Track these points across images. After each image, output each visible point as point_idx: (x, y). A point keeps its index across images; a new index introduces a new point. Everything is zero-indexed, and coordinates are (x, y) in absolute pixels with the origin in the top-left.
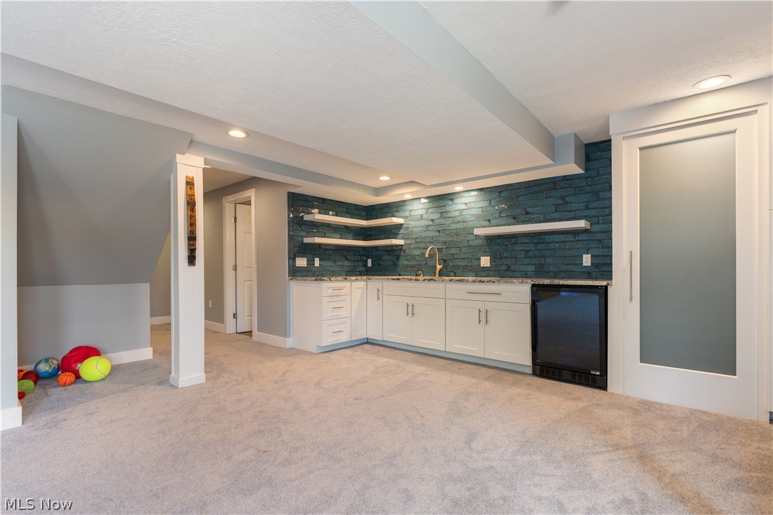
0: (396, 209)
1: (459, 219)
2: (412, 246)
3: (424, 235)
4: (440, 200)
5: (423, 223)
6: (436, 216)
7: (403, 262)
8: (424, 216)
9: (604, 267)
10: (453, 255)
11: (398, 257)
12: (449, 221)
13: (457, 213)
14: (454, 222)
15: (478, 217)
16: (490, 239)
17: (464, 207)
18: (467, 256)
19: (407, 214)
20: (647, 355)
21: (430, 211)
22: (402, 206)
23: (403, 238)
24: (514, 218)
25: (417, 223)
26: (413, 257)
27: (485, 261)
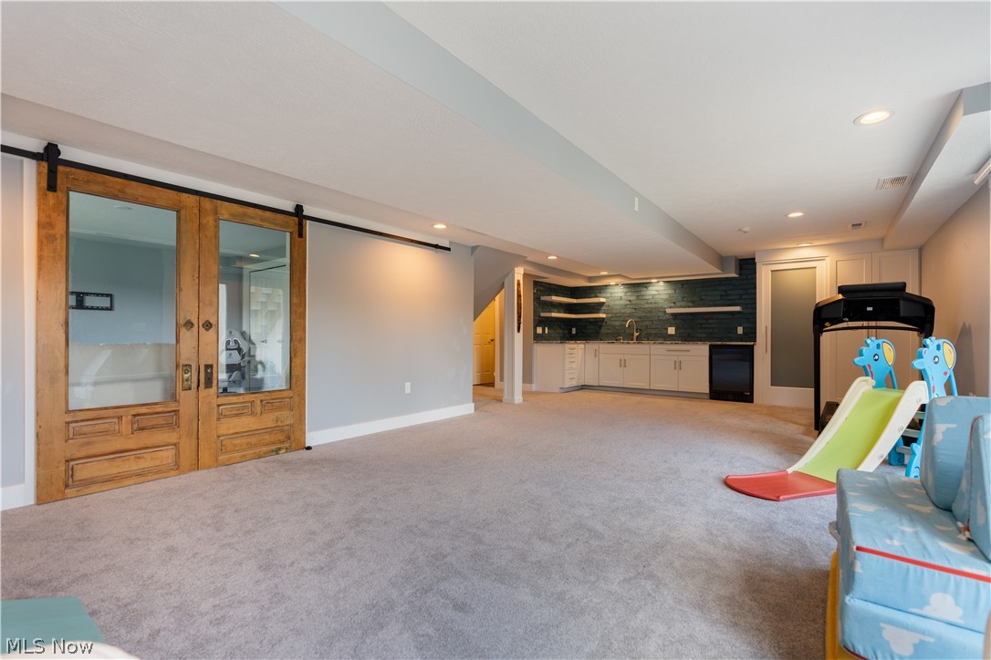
0: (598, 291)
1: (652, 301)
2: (613, 319)
3: (623, 311)
4: (637, 287)
5: (622, 302)
6: (633, 298)
7: (603, 330)
8: (623, 298)
9: (751, 334)
10: (646, 326)
11: (600, 327)
12: (644, 302)
13: (650, 297)
14: (647, 303)
15: (666, 300)
16: (675, 315)
17: (656, 293)
18: (658, 326)
19: (609, 295)
20: (775, 381)
21: (628, 294)
22: (604, 289)
23: (604, 313)
24: (693, 302)
25: (617, 303)
26: (614, 327)
27: (671, 330)
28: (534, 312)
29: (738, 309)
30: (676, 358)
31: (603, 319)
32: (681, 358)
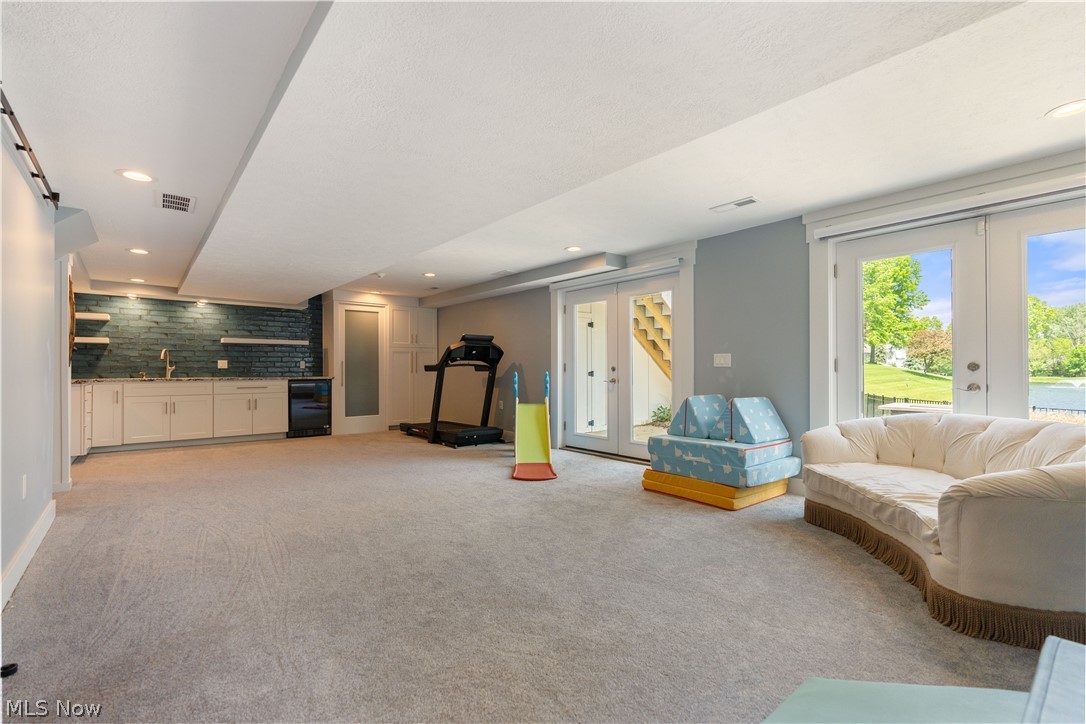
0: (94, 302)
1: (192, 326)
2: (124, 346)
3: (143, 336)
4: (169, 305)
5: (141, 324)
6: (162, 319)
7: (104, 363)
8: (145, 317)
10: (185, 358)
11: (98, 358)
12: (179, 326)
13: (191, 321)
14: (186, 328)
15: (215, 327)
16: (226, 345)
17: (199, 316)
18: (202, 359)
19: (116, 311)
20: (349, 413)
21: (152, 313)
22: (105, 301)
23: (107, 336)
24: (250, 331)
25: (132, 323)
26: (127, 358)
27: (223, 364)
29: (306, 343)
30: (250, 397)
31: (104, 346)
32: (253, 396)
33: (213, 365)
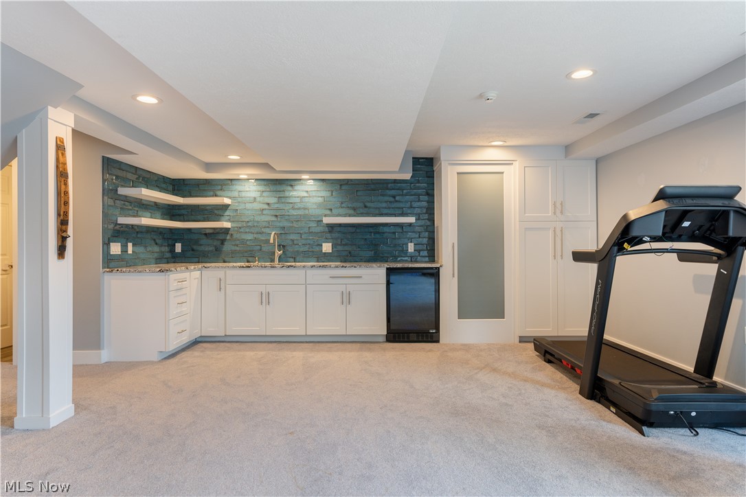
0: (220, 187)
1: (299, 205)
2: (242, 230)
3: (258, 218)
4: (278, 185)
5: (257, 206)
6: (273, 200)
7: (227, 247)
8: (258, 199)
10: (293, 241)
11: (223, 242)
12: (288, 207)
13: (298, 200)
14: (293, 208)
15: (319, 205)
16: (332, 227)
17: (305, 194)
18: (309, 242)
19: (235, 194)
21: (265, 194)
22: (228, 184)
23: (229, 221)
24: (354, 209)
25: (249, 206)
26: (244, 242)
27: (327, 247)
28: (105, 215)
29: (412, 220)
30: (343, 288)
31: (226, 231)
32: (350, 288)
33: (317, 249)
